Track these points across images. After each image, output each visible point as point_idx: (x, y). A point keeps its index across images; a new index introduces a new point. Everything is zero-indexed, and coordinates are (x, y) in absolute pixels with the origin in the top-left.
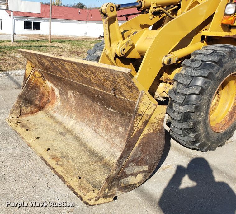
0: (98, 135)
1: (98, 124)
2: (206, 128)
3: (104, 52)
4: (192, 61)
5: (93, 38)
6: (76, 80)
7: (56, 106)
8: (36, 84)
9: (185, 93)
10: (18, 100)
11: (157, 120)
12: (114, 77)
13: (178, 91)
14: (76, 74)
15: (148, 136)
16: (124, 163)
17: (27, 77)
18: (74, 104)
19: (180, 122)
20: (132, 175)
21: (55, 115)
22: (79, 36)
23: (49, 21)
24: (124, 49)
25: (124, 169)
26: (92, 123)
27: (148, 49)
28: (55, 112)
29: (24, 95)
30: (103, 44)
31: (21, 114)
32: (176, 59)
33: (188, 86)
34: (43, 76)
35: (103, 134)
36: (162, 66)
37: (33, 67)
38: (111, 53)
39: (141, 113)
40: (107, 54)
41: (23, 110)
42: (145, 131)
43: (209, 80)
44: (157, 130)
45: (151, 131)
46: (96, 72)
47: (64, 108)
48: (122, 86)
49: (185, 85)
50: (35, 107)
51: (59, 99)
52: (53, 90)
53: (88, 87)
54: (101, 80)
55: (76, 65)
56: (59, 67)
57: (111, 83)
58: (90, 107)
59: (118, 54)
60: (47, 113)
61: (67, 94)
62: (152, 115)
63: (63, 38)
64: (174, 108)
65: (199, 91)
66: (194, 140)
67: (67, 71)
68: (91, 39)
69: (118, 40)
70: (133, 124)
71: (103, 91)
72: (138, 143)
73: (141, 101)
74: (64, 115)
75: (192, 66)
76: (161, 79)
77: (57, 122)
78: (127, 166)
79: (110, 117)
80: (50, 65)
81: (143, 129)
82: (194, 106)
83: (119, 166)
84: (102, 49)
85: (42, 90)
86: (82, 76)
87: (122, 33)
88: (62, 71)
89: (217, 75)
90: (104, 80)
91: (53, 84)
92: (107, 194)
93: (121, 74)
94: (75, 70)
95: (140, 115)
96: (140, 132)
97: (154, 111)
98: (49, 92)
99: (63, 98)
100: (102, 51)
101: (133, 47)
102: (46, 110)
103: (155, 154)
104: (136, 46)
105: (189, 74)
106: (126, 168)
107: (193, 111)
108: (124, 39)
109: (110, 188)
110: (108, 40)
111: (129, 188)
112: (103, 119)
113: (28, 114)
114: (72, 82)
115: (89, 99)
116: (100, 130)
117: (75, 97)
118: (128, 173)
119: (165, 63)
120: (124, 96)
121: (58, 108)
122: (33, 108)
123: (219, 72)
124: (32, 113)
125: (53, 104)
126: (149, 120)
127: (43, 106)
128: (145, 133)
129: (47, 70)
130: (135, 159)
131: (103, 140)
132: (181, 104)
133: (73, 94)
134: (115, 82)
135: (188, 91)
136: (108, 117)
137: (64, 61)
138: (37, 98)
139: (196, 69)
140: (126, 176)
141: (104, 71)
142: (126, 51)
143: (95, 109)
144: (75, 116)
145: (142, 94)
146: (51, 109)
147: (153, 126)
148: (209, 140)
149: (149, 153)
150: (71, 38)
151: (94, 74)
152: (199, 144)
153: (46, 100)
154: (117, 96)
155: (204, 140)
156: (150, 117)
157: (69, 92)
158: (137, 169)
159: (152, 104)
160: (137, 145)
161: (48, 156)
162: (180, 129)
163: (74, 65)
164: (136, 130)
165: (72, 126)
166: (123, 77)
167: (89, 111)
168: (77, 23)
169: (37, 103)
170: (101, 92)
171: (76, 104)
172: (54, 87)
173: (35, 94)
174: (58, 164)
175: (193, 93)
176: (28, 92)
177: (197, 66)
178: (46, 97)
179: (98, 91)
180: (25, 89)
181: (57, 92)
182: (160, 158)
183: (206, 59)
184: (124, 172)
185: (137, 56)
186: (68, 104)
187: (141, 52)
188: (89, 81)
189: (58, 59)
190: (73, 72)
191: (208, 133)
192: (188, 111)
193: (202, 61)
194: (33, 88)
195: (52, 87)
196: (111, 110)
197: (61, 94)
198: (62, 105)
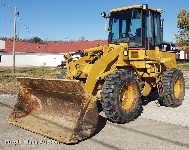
0: (67, 120)
1: (67, 114)
2: (120, 109)
3: (67, 76)
4: (108, 78)
5: (52, 67)
6: (54, 90)
7: (39, 110)
8: (25, 97)
9: (107, 92)
10: (15, 108)
11: (93, 103)
12: (73, 85)
13: (104, 92)
14: (55, 86)
15: (90, 110)
16: (80, 123)
17: (20, 94)
18: (51, 106)
19: (107, 107)
20: (85, 130)
21: (39, 115)
22: (38, 66)
23: (13, 55)
24: (77, 74)
25: (81, 126)
26: (63, 114)
27: (89, 73)
28: (38, 114)
29: (18, 105)
30: (66, 71)
31: (16, 117)
32: (103, 77)
33: (107, 89)
34: (30, 93)
35: (70, 119)
36: (97, 81)
37: (24, 87)
38: (71, 76)
39: (86, 99)
40: (69, 76)
41: (17, 115)
42: (89, 107)
43: (116, 86)
44: (94, 107)
45: (91, 108)
46: (65, 84)
47: (45, 110)
48: (77, 88)
49: (106, 89)
50: (24, 113)
51: (41, 105)
52: (36, 101)
53: (61, 93)
54: (67, 87)
55: (55, 81)
56: (45, 84)
57: (72, 88)
58: (61, 106)
59: (74, 76)
60: (33, 115)
61: (46, 101)
62: (90, 100)
63: (24, 69)
64: (104, 101)
65: (112, 91)
66: (115, 116)
67: (49, 86)
68: (50, 68)
69: (74, 69)
70: (83, 104)
71: (68, 93)
72: (86, 113)
73: (85, 93)
74: (45, 115)
75: (108, 80)
76: (98, 88)
77: (41, 119)
78: (82, 124)
79: (73, 108)
80: (38, 84)
81: (88, 106)
82: (111, 98)
83: (78, 124)
84: (65, 74)
85: (29, 101)
86: (58, 87)
87: (76, 66)
88: (46, 86)
89: (119, 83)
90: (69, 87)
91: (37, 96)
92: (74, 138)
93: (76, 83)
94: (54, 84)
95: (85, 100)
96: (86, 107)
97: (91, 98)
98: (33, 102)
99: (44, 104)
100: (66, 75)
101: (81, 72)
102: (32, 114)
103: (95, 119)
104: (83, 72)
105: (107, 84)
106: (82, 126)
107: (111, 100)
108: (77, 69)
109: (75, 135)
110: (69, 70)
111: (84, 136)
112: (70, 111)
113: (20, 117)
114: (52, 92)
115: (61, 101)
116: (68, 117)
117: (52, 102)
118: (83, 128)
119: (98, 79)
120: (78, 94)
121: (40, 111)
122: (23, 114)
123: (120, 82)
124: (22, 117)
125: (37, 109)
126: (89, 102)
127: (29, 112)
128: (89, 109)
129: (35, 88)
130: (86, 121)
131: (70, 122)
132: (106, 98)
133: (51, 100)
134: (74, 87)
135: (108, 91)
136: (72, 108)
137: (48, 80)
138: (26, 107)
139: (110, 81)
140: (82, 130)
141: (69, 83)
142: (78, 75)
143: (65, 106)
144: (52, 114)
145: (85, 90)
146: (35, 113)
147: (92, 105)
148: (123, 116)
149: (92, 119)
150: (31, 68)
151: (64, 85)
152: (119, 118)
153: (32, 108)
154: (76, 94)
155: (120, 115)
156: (90, 101)
157: (48, 99)
158: (87, 127)
159: (90, 95)
160: (85, 114)
161: (41, 132)
162: (108, 111)
163: (54, 82)
164: (84, 107)
165: (51, 119)
166: (77, 84)
167: (61, 108)
168: (36, 55)
169: (26, 110)
170: (68, 94)
171: (52, 106)
172: (37, 99)
173: (25, 104)
174: (47, 134)
175: (110, 92)
176: (21, 103)
177: (110, 80)
178: (31, 105)
179: (66, 94)
180: (19, 101)
181: (39, 101)
182: (98, 122)
183: (113, 76)
184: (81, 127)
185: (84, 77)
186: (47, 107)
187: (86, 75)
188: (61, 89)
189: (45, 80)
190: (53, 85)
191: (122, 112)
192: (109, 101)
193: (112, 77)
194: (24, 100)
195: (35, 99)
196: (74, 104)
197: (42, 102)
198: (43, 109)
